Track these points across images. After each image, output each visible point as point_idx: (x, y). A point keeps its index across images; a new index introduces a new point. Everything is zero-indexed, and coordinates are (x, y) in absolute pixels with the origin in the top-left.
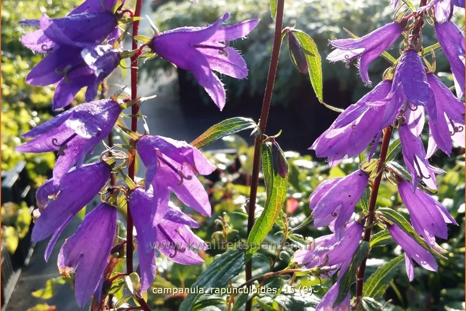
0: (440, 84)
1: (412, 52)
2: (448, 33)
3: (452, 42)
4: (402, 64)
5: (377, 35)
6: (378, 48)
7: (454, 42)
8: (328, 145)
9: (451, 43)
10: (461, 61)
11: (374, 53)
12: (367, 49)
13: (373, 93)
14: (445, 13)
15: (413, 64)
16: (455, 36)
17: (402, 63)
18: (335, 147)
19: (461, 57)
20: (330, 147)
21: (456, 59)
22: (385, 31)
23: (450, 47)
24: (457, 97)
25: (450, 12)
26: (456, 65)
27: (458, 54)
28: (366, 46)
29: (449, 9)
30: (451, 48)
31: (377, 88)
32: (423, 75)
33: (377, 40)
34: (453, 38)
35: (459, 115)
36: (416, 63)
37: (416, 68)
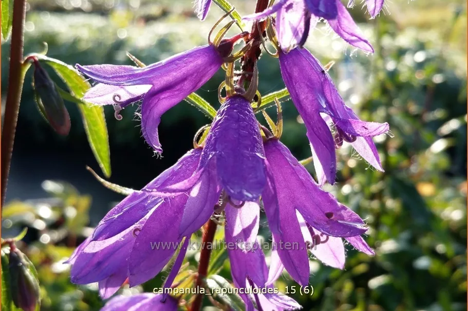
0: (291, 158)
1: (240, 99)
2: (302, 70)
3: (308, 86)
4: (220, 120)
5: (176, 65)
6: (178, 87)
7: (311, 86)
8: (96, 260)
9: (306, 90)
10: (323, 122)
11: (171, 97)
12: (156, 88)
13: (176, 170)
14: (295, 33)
15: (238, 120)
16: (314, 77)
17: (220, 118)
18: (106, 264)
19: (323, 115)
20: (99, 264)
21: (316, 118)
22: (191, 59)
23: (305, 96)
24: (318, 183)
25: (303, 30)
26: (315, 129)
27: (319, 109)
28: (155, 82)
29: (302, 25)
30: (307, 98)
31: (182, 162)
32: (257, 142)
33: (174, 74)
34: (310, 80)
35: (321, 216)
36: (244, 120)
37: (244, 128)
